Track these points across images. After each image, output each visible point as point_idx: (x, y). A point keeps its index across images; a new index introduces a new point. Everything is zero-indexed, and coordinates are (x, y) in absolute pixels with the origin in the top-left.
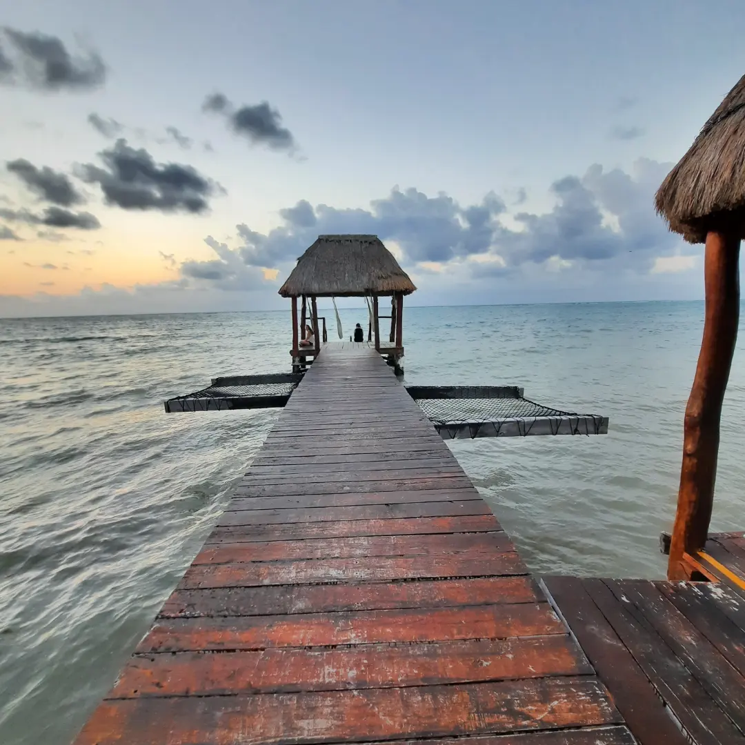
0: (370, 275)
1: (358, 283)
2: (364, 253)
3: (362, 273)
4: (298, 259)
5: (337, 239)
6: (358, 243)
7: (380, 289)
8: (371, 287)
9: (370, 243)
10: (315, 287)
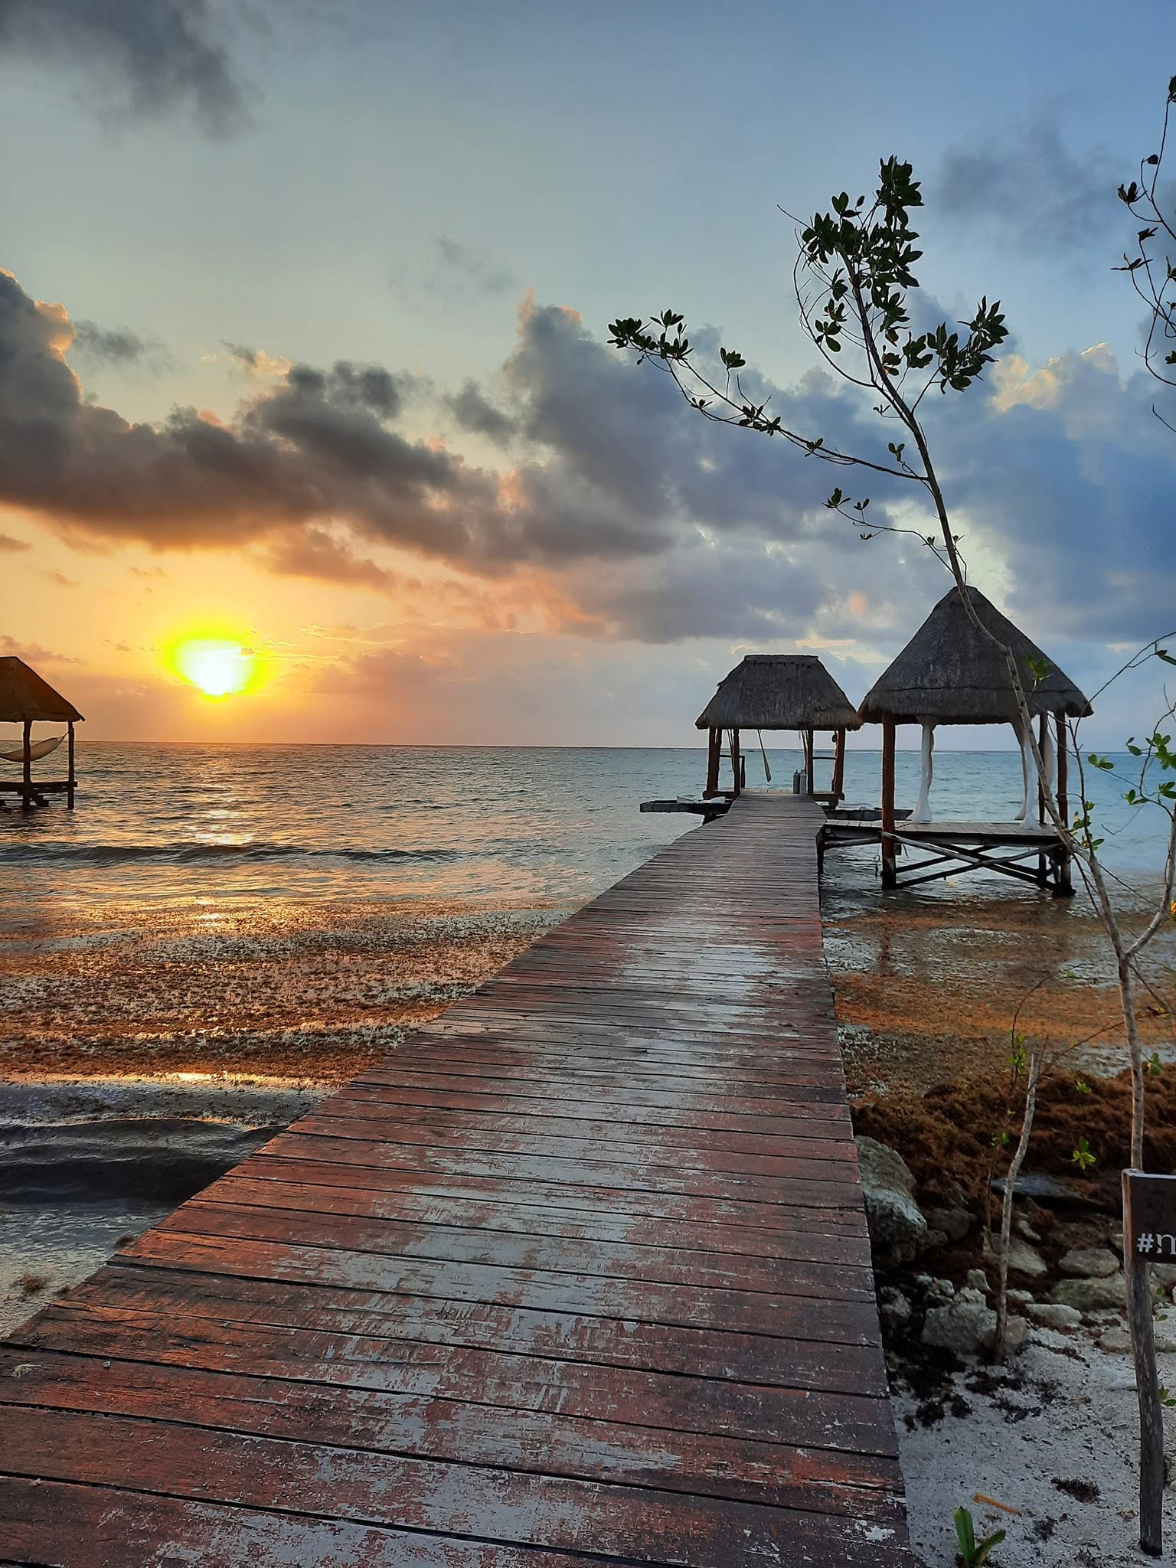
0: (805, 707)
1: (790, 716)
2: (800, 679)
3: (796, 704)
4: (719, 684)
5: (768, 661)
6: (794, 666)
7: (816, 723)
8: (805, 720)
9: (809, 667)
10: (740, 718)
